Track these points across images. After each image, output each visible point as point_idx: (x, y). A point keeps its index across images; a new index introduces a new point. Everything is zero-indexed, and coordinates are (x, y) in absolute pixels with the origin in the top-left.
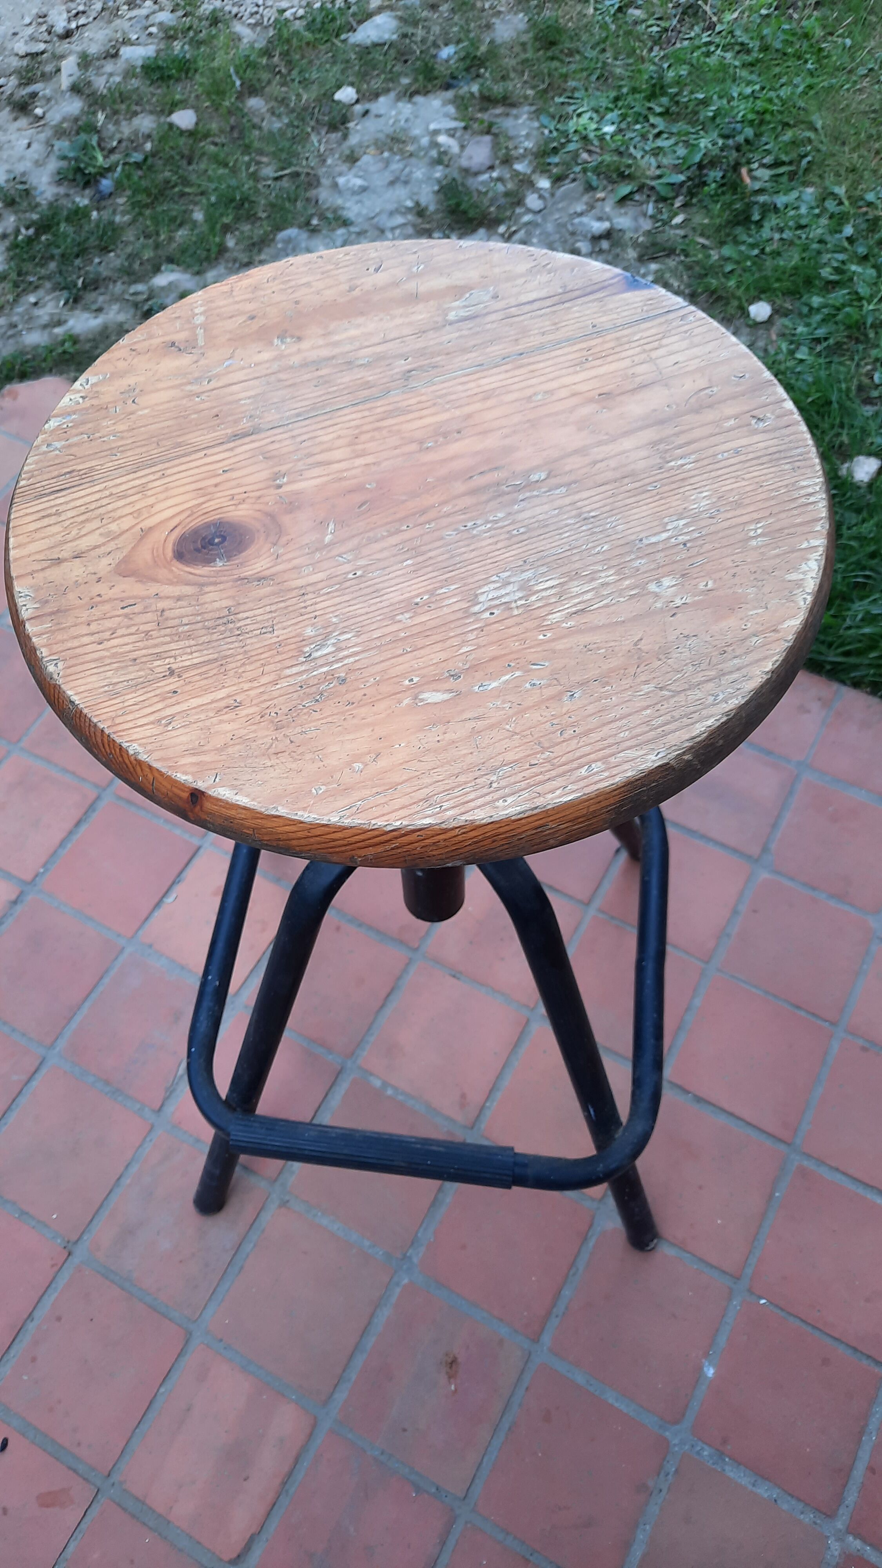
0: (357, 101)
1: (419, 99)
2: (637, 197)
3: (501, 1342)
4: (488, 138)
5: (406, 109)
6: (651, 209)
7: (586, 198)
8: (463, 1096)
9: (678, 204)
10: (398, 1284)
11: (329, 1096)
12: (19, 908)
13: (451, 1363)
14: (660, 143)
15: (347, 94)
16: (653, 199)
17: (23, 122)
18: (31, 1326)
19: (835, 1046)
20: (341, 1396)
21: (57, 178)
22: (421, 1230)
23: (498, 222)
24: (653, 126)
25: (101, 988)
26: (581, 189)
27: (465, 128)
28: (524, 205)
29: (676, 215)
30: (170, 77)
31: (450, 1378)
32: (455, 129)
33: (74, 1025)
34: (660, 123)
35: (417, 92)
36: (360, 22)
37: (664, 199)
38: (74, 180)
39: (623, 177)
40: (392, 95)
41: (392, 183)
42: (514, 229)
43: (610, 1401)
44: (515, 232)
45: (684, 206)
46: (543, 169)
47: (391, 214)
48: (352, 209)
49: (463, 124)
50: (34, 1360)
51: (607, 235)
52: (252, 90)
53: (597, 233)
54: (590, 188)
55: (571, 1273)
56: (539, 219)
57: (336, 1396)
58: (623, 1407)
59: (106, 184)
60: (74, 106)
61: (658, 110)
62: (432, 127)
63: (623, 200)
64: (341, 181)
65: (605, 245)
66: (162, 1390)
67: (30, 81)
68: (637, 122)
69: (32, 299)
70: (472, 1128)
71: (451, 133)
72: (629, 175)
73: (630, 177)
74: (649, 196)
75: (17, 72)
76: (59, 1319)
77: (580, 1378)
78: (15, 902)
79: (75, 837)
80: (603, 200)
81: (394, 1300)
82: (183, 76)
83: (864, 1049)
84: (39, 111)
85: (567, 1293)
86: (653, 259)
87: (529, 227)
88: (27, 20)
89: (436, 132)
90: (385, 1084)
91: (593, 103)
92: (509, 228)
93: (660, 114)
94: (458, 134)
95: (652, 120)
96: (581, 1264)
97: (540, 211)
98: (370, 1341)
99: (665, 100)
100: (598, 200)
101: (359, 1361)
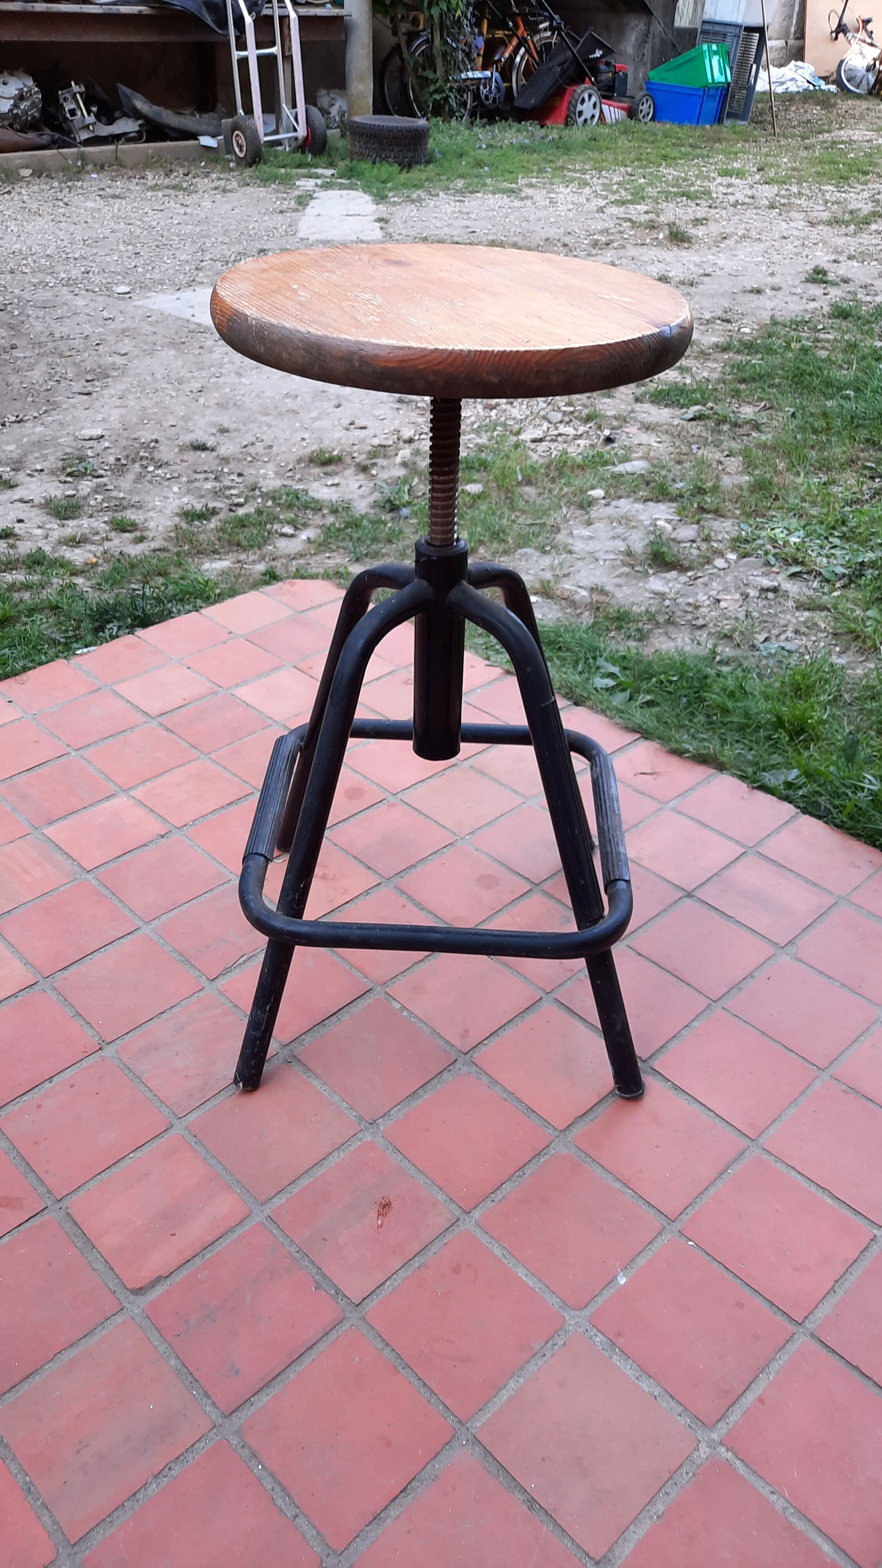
0: (604, 498)
1: (651, 504)
2: (805, 576)
3: (435, 1204)
4: (695, 526)
5: (639, 506)
6: (815, 584)
7: (764, 569)
8: (466, 1031)
9: (838, 585)
10: (360, 1140)
11: (354, 1004)
12: (163, 840)
13: (385, 1206)
14: (833, 551)
15: (599, 493)
16: (819, 579)
17: (362, 476)
18: (47, 1085)
19: (818, 1083)
20: (277, 1202)
21: (372, 504)
22: (395, 1109)
23: (689, 569)
24: (831, 543)
25: (202, 898)
26: (761, 564)
27: (681, 520)
28: (712, 564)
29: (835, 590)
30: (472, 468)
31: (379, 1214)
32: (672, 520)
33: (171, 914)
34: (837, 541)
35: (651, 500)
36: (621, 462)
37: (828, 581)
38: (384, 507)
39: (796, 562)
40: (631, 499)
41: (614, 538)
42: (699, 575)
43: (520, 1275)
44: (700, 577)
45: (844, 587)
46: (733, 549)
47: (607, 552)
48: (579, 546)
49: (679, 518)
50: (39, 1107)
51: (775, 590)
52: (529, 482)
53: (765, 587)
54: (768, 564)
55: (517, 1174)
56: (722, 573)
57: (275, 1200)
58: (530, 1283)
59: (405, 511)
60: (401, 472)
61: (836, 534)
62: (654, 517)
63: (794, 575)
64: (575, 532)
65: (771, 595)
66: (132, 1155)
67: (375, 457)
68: (818, 539)
69: (327, 555)
70: (466, 1054)
71: (669, 521)
72: (802, 562)
73: (802, 563)
74: (815, 577)
75: (369, 452)
76: (72, 1086)
77: (498, 1251)
78: (163, 836)
79: (223, 811)
80: (778, 573)
81: (352, 1149)
82: (483, 468)
83: (845, 1092)
84: (374, 472)
85: (508, 1187)
86: (809, 610)
87: (712, 576)
88: (386, 431)
89: (657, 519)
90: (404, 1007)
91: (785, 523)
92: (695, 574)
93: (838, 537)
94: (673, 522)
95: (831, 539)
96: (528, 1171)
97: (724, 569)
98: (320, 1171)
99: (844, 529)
100: (773, 572)
101: (304, 1182)
